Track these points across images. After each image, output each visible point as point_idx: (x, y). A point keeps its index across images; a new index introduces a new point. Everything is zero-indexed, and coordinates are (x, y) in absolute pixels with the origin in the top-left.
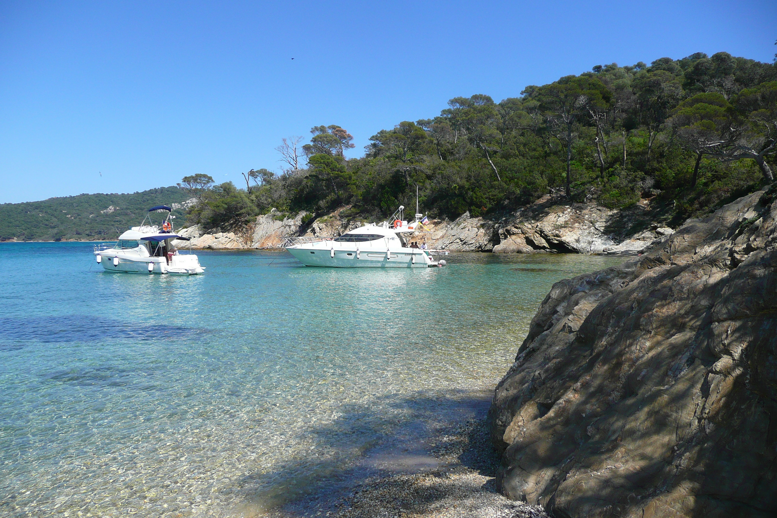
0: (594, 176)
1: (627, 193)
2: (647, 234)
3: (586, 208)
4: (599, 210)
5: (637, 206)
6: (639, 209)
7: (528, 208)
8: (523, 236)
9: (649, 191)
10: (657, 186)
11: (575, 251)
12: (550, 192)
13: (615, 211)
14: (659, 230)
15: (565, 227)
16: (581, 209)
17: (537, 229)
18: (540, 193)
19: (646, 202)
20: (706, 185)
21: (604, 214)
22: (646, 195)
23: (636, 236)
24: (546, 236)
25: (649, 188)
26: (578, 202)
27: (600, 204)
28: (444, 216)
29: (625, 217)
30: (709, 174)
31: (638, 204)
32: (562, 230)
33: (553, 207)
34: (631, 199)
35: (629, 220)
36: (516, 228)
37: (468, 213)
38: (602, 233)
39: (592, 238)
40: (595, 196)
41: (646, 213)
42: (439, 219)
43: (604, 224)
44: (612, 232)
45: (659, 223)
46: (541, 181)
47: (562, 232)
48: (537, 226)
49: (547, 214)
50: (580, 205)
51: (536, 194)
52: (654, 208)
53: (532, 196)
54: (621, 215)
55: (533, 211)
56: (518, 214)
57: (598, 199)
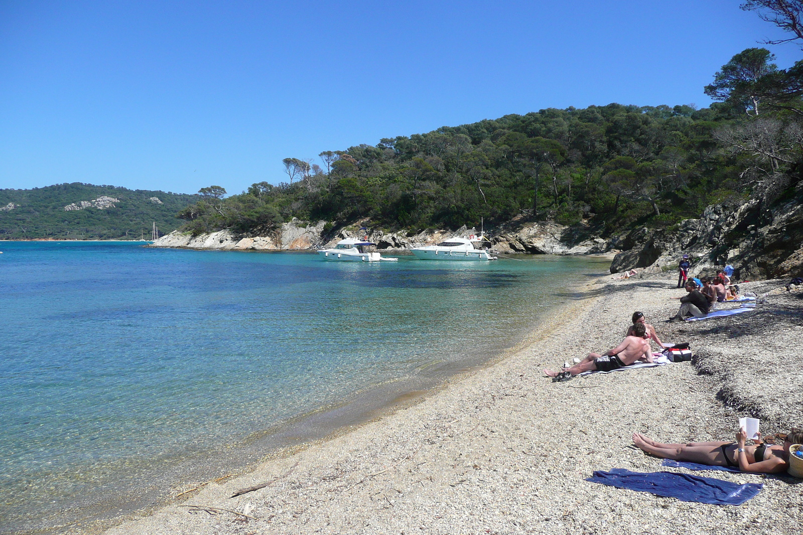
0: (551, 202)
1: (574, 215)
2: (588, 242)
3: (547, 225)
4: (556, 226)
5: (580, 224)
6: (582, 226)
7: (507, 223)
8: (507, 242)
9: (587, 214)
10: (592, 211)
11: (542, 253)
12: (522, 213)
13: (567, 227)
14: (595, 239)
15: (535, 237)
16: (544, 225)
17: (517, 238)
18: (515, 213)
19: (585, 221)
20: (623, 211)
21: (559, 229)
22: (585, 217)
23: (581, 243)
24: (524, 243)
25: (587, 212)
26: (542, 220)
27: (556, 222)
28: (448, 228)
29: (573, 231)
30: (625, 205)
31: (581, 222)
32: (534, 239)
33: (526, 223)
34: (576, 219)
35: (576, 233)
36: (501, 237)
37: (465, 226)
38: (559, 241)
39: (553, 244)
40: (553, 216)
41: (586, 229)
42: (444, 229)
43: (560, 236)
44: (566, 240)
45: (595, 235)
46: (515, 205)
47: (534, 240)
48: (517, 236)
49: (522, 228)
50: (544, 222)
51: (513, 214)
52: (591, 226)
53: (510, 215)
54: (571, 229)
55: (512, 225)
56: (501, 227)
57: (555, 219)
